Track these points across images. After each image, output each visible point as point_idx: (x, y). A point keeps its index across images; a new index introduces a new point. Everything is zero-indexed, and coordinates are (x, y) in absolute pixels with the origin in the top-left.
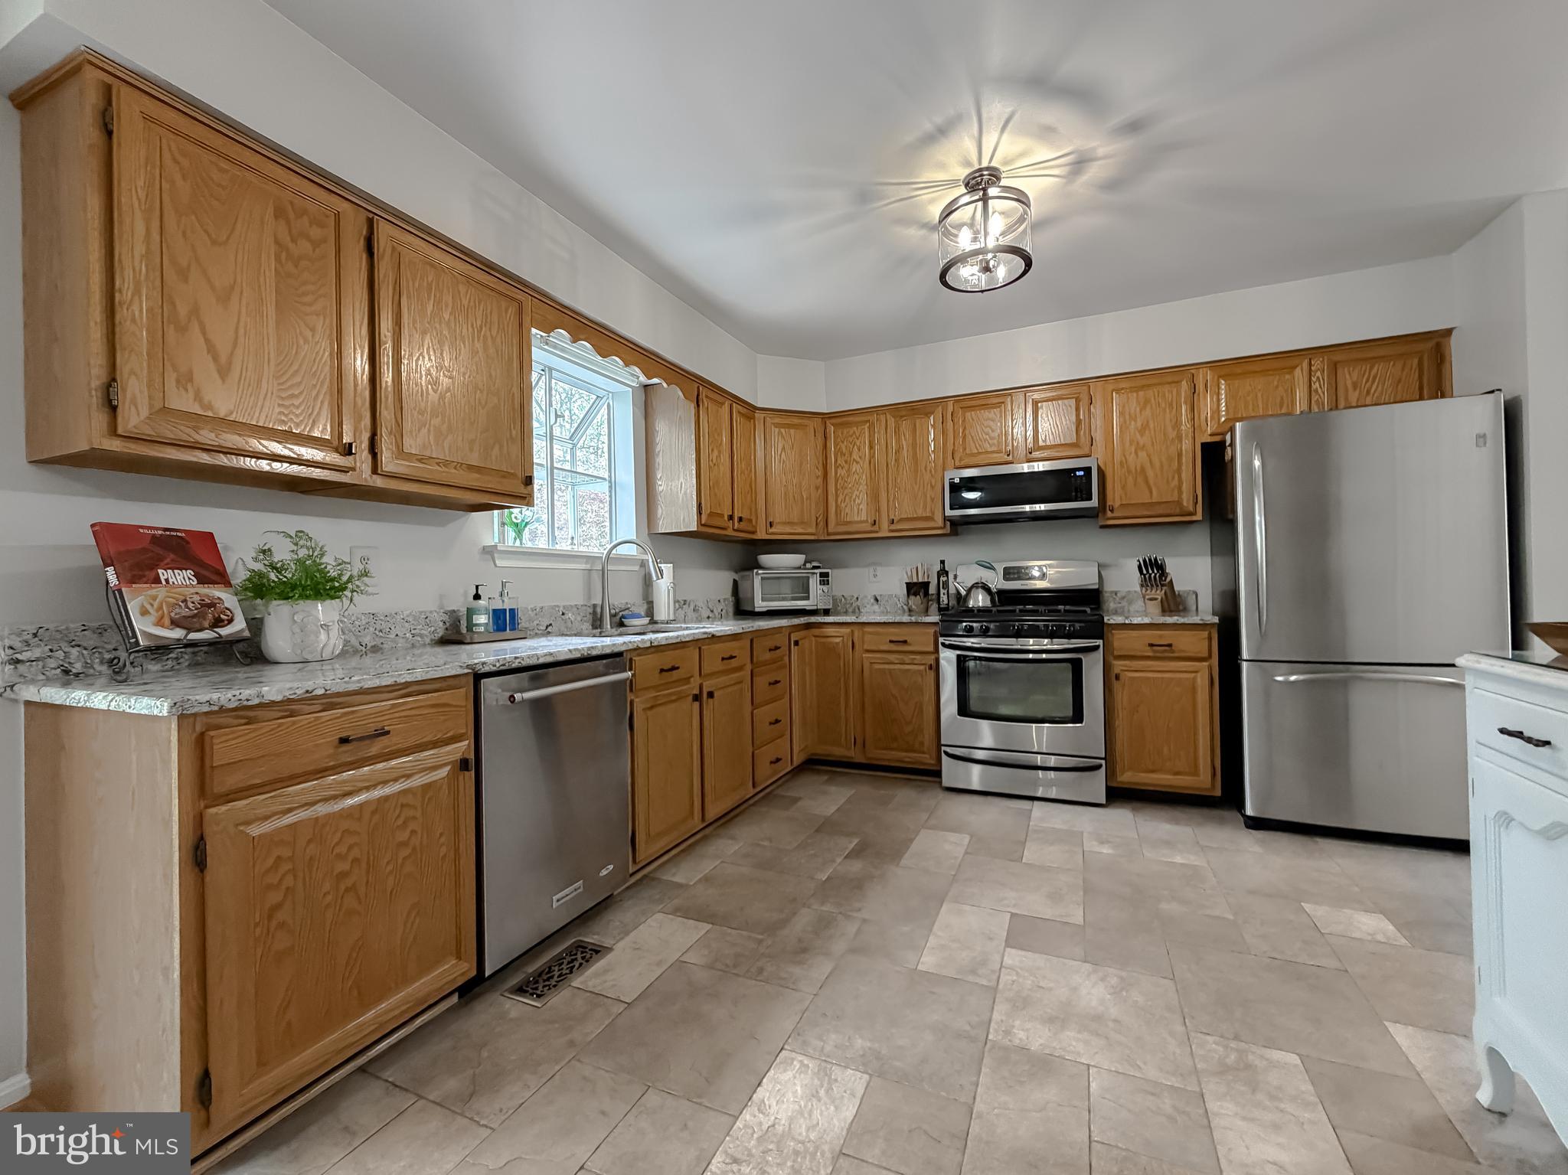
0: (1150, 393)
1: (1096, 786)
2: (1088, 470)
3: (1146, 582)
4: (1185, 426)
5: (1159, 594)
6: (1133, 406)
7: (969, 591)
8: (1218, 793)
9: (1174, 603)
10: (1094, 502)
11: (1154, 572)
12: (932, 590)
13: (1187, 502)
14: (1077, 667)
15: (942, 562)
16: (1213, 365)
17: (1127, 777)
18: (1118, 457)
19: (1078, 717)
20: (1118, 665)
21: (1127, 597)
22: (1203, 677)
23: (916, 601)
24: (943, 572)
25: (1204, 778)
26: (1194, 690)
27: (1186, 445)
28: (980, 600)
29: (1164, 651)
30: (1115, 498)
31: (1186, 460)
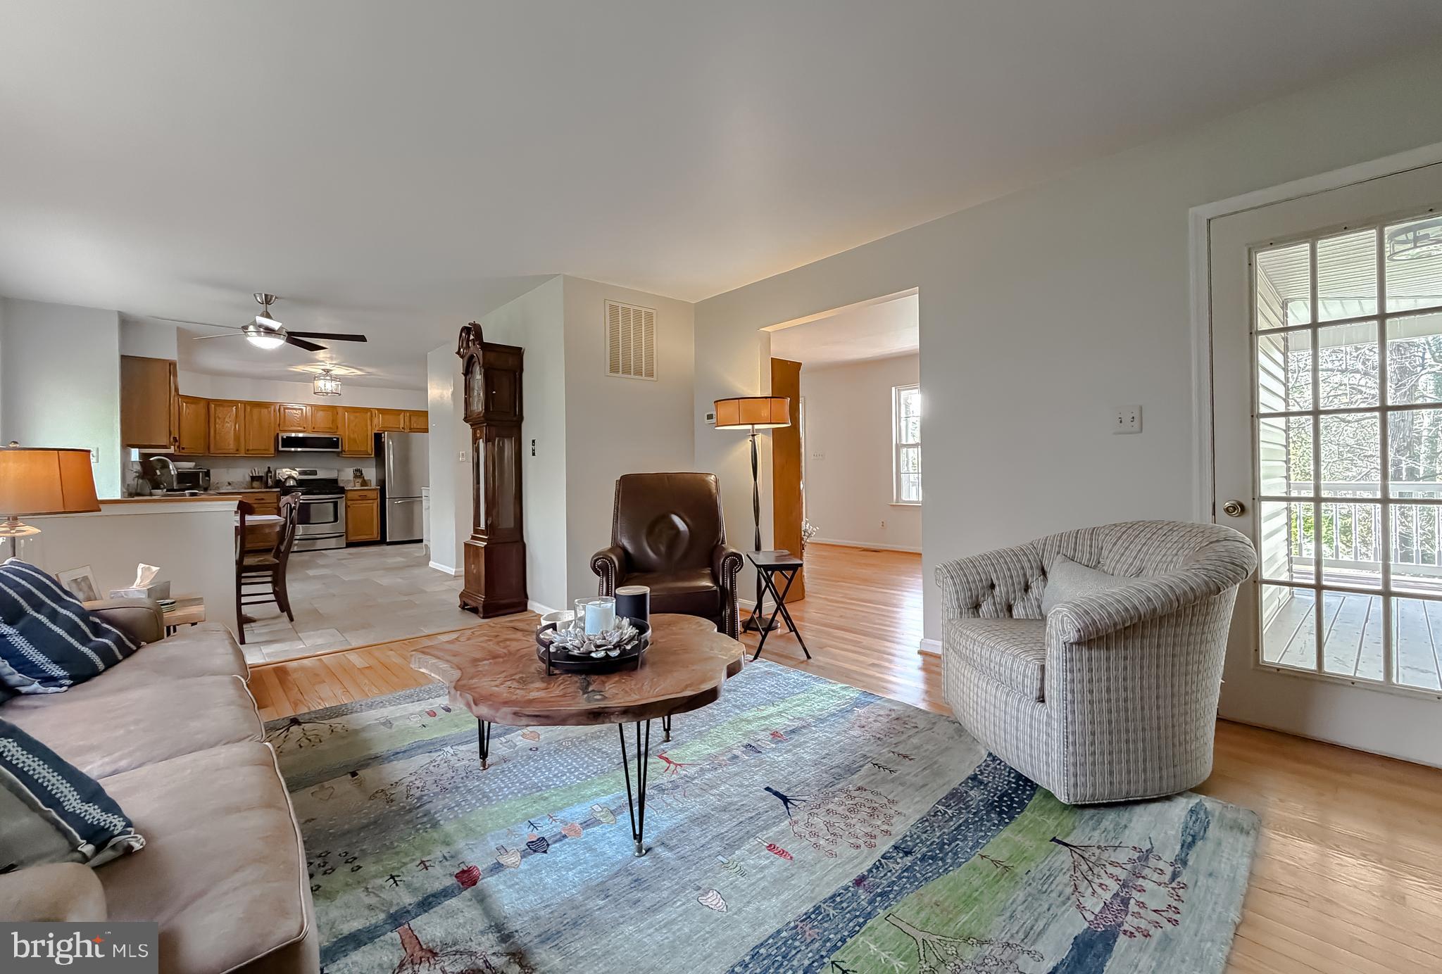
0: (358, 414)
1: (343, 542)
2: (338, 439)
3: (356, 476)
4: (369, 427)
5: (360, 480)
6: (352, 418)
7: (286, 479)
8: (379, 539)
9: (364, 483)
10: (339, 450)
11: (358, 474)
12: (264, 479)
13: (370, 452)
14: (336, 505)
15: (269, 468)
16: (378, 409)
17: (353, 538)
18: (347, 433)
19: (336, 519)
20: (349, 503)
21: (349, 481)
22: (375, 506)
23: (256, 484)
24: (269, 471)
25: (376, 535)
26: (372, 510)
27: (369, 433)
28: (292, 483)
29: (364, 498)
30: (346, 448)
31: (369, 437)
